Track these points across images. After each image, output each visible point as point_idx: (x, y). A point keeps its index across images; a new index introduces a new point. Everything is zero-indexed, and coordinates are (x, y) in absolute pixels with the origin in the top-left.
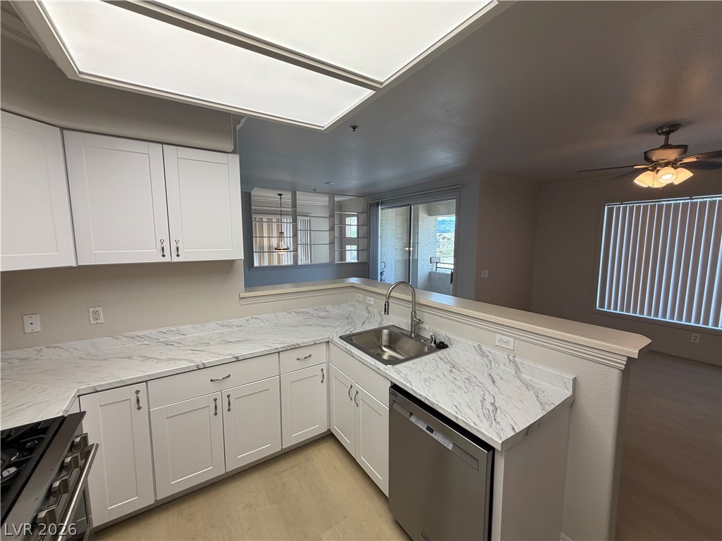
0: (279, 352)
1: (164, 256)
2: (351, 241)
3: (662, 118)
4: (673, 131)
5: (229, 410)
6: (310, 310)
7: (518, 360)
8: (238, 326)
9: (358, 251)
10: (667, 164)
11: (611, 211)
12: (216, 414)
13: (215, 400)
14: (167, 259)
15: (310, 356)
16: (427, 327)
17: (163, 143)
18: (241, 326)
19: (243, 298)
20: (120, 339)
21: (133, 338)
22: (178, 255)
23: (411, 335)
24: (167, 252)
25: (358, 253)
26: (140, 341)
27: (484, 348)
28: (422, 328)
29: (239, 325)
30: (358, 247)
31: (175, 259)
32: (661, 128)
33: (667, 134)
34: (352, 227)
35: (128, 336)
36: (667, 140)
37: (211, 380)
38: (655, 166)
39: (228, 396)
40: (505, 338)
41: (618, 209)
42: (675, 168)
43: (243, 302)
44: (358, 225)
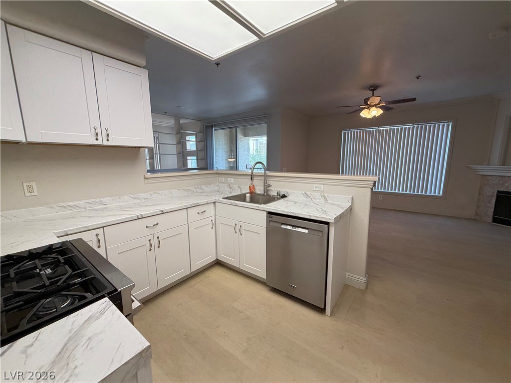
0: (187, 208)
1: (97, 139)
2: (191, 153)
3: (372, 82)
4: (375, 89)
5: (159, 247)
6: (192, 188)
7: (326, 195)
8: (145, 199)
9: (197, 159)
10: (373, 106)
11: (345, 133)
12: (150, 250)
13: (150, 240)
14: (99, 142)
15: (205, 211)
16: (273, 189)
17: (92, 51)
18: (147, 199)
19: (147, 178)
20: (54, 208)
21: (65, 207)
22: (108, 140)
23: (264, 194)
24: (99, 137)
25: (197, 162)
26: (71, 210)
27: (308, 193)
28: (269, 190)
29: (145, 197)
30: (197, 157)
31: (106, 143)
32: (371, 87)
33: (373, 90)
34: (191, 143)
35: (61, 205)
36: (373, 94)
37: (146, 227)
38: (369, 107)
39: (158, 238)
40: (318, 186)
41: (348, 133)
42: (377, 108)
43: (147, 181)
44: (196, 141)
